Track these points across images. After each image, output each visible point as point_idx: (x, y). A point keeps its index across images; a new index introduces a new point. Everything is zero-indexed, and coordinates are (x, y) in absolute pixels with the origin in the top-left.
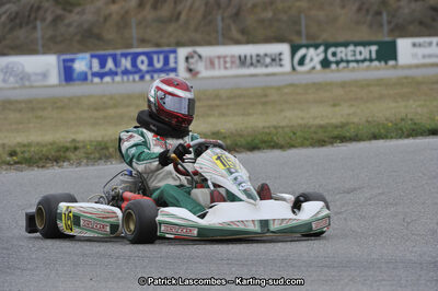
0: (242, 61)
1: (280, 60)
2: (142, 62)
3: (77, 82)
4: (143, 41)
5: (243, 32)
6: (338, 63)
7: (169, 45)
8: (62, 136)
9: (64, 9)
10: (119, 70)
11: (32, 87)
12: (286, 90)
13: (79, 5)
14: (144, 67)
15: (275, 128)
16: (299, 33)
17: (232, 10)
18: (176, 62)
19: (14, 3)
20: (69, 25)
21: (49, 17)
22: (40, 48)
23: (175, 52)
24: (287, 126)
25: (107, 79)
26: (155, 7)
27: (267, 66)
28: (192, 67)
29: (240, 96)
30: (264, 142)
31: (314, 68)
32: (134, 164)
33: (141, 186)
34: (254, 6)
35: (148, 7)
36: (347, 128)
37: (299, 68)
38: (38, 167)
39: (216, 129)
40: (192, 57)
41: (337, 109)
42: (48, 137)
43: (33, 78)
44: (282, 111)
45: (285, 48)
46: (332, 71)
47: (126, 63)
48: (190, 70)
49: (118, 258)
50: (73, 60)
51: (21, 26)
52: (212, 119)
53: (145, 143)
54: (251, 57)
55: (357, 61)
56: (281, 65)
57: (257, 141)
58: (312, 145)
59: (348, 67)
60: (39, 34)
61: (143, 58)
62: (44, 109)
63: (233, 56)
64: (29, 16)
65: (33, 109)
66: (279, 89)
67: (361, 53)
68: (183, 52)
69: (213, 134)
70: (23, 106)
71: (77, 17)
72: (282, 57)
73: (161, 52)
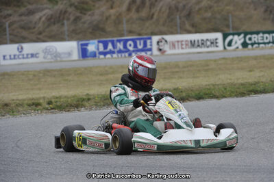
0: (193, 44)
1: (216, 43)
2: (130, 45)
3: (90, 58)
4: (131, 32)
5: (193, 26)
6: (252, 44)
7: (146, 34)
8: (80, 92)
9: (81, 13)
10: (116, 50)
11: (61, 61)
12: (220, 62)
13: (90, 10)
14: (131, 48)
15: (213, 85)
16: (228, 26)
17: (185, 12)
18: (151, 45)
19: (50, 9)
20: (84, 23)
21: (72, 18)
22: (66, 37)
23: (150, 38)
24: (221, 84)
25: (108, 56)
26: (138, 11)
27: (208, 47)
28: (161, 48)
29: (191, 66)
30: (207, 94)
31: (237, 48)
32: (118, 107)
33: (123, 120)
34: (200, 9)
35: (134, 10)
36: (258, 85)
37: (228, 48)
38: (66, 111)
39: (176, 87)
40: (161, 42)
41: (252, 73)
42: (72, 93)
43: (62, 56)
44: (217, 75)
45: (219, 36)
46: (249, 50)
47: (120, 46)
48: (160, 50)
50: (87, 45)
51: (54, 24)
52: (174, 80)
53: (125, 94)
54: (198, 41)
55: (264, 43)
56: (217, 46)
57: (202, 94)
58: (237, 96)
59: (259, 47)
60: (66, 28)
61: (130, 42)
62: (69, 75)
63: (186, 41)
64: (59, 17)
65: (62, 75)
66: (215, 61)
67: (267, 38)
68: (155, 39)
69: (174, 89)
70: (56, 73)
71: (89, 18)
72: (217, 41)
73: (142, 39)
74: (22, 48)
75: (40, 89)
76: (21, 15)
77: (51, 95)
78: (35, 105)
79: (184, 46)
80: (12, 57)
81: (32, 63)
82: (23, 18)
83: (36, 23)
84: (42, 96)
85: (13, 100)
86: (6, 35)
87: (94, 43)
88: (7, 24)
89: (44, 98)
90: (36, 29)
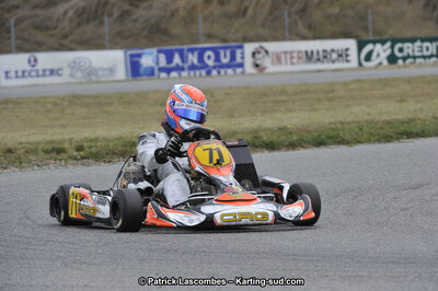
0: (309, 57)
1: (347, 55)
2: (209, 57)
3: (145, 77)
4: (210, 37)
5: (309, 27)
6: (404, 59)
7: (235, 41)
8: (129, 131)
9: (131, 4)
10: (186, 66)
11: (99, 82)
12: (353, 86)
14: (210, 63)
15: (342, 123)
16: (365, 29)
17: (297, 6)
18: (243, 58)
20: (136, 21)
21: (117, 13)
22: (107, 43)
23: (241, 47)
24: (354, 122)
25: (174, 74)
26: (222, 3)
27: (333, 62)
28: (258, 62)
29: (307, 91)
30: (331, 138)
31: (380, 64)
34: (322, 2)
35: (215, 2)
36: (414, 123)
37: (366, 64)
38: (105, 162)
39: (283, 125)
40: (259, 52)
41: (404, 105)
42: (115, 133)
43: (100, 73)
44: (348, 106)
45: (351, 44)
46: (399, 67)
47: (193, 58)
48: (257, 66)
49: (184, 253)
50: (140, 56)
51: (88, 21)
52: (278, 115)
54: (318, 52)
55: (424, 57)
56: (347, 61)
57: (323, 137)
58: (379, 141)
59: (414, 62)
60: (106, 29)
61: (209, 53)
62: (111, 104)
63: (299, 52)
64: (96, 11)
65: (99, 104)
66: (345, 84)
67: (428, 49)
68: (249, 48)
69: (280, 129)
70: (90, 100)
71: (144, 12)
72: (348, 52)
73: (228, 48)
74: (36, 60)
75: (64, 126)
76: (34, 8)
77: (82, 136)
78: (56, 152)
79: (295, 60)
80: (20, 74)
81: (51, 85)
82: (38, 11)
83: (58, 20)
84: (67, 137)
85: (21, 143)
86: (10, 38)
87: (152, 53)
88: (12, 22)
89: (71, 140)
90: (58, 30)
